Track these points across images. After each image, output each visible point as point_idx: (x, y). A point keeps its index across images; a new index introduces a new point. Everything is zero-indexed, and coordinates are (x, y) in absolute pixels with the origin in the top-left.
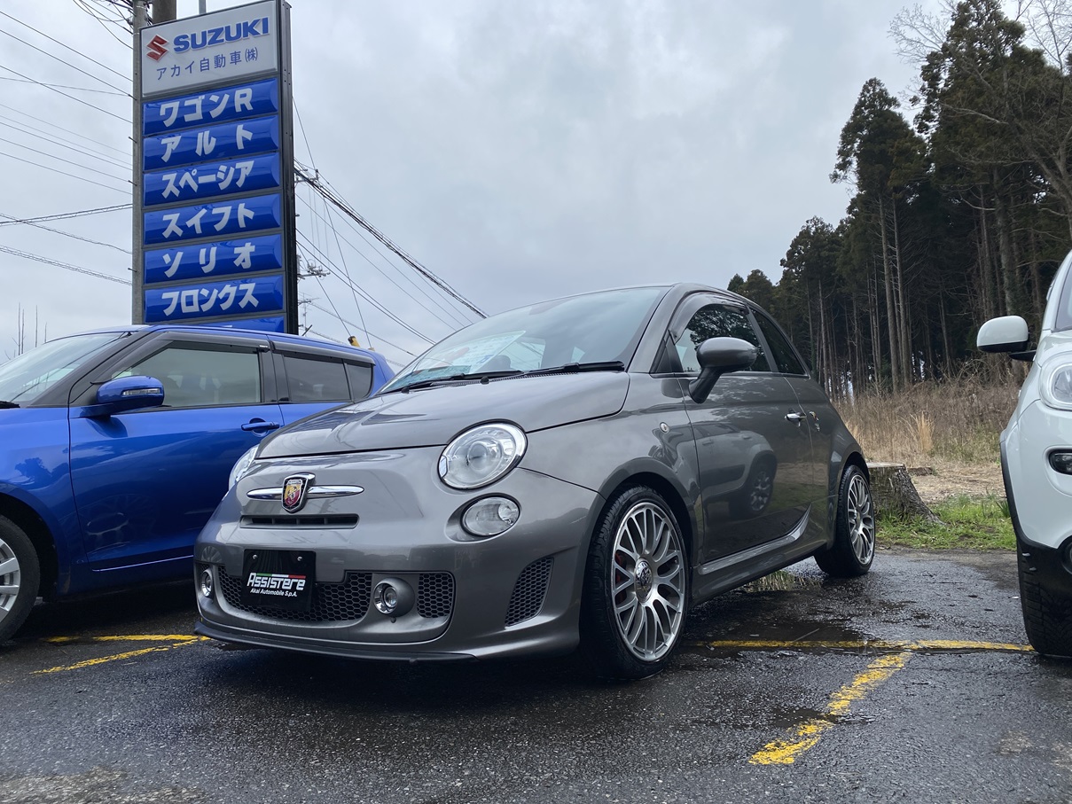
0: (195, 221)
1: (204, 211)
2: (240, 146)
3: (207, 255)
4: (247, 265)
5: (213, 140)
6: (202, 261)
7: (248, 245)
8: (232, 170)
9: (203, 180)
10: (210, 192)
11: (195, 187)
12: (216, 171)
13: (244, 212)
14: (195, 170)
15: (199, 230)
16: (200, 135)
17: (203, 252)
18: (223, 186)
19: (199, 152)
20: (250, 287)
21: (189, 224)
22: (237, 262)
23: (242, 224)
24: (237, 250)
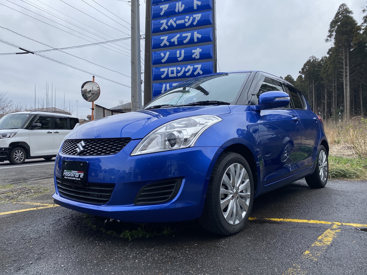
0: (175, 39)
1: (178, 35)
2: (195, 8)
3: (180, 54)
4: (198, 57)
5: (183, 6)
6: (178, 56)
7: (198, 49)
8: (191, 18)
9: (179, 22)
10: (181, 27)
11: (175, 25)
12: (184, 19)
13: (197, 35)
14: (175, 18)
15: (176, 43)
16: (177, 4)
17: (178, 52)
18: (187, 25)
19: (177, 11)
20: (199, 66)
21: (172, 40)
22: (193, 56)
23: (196, 40)
24: (193, 51)
